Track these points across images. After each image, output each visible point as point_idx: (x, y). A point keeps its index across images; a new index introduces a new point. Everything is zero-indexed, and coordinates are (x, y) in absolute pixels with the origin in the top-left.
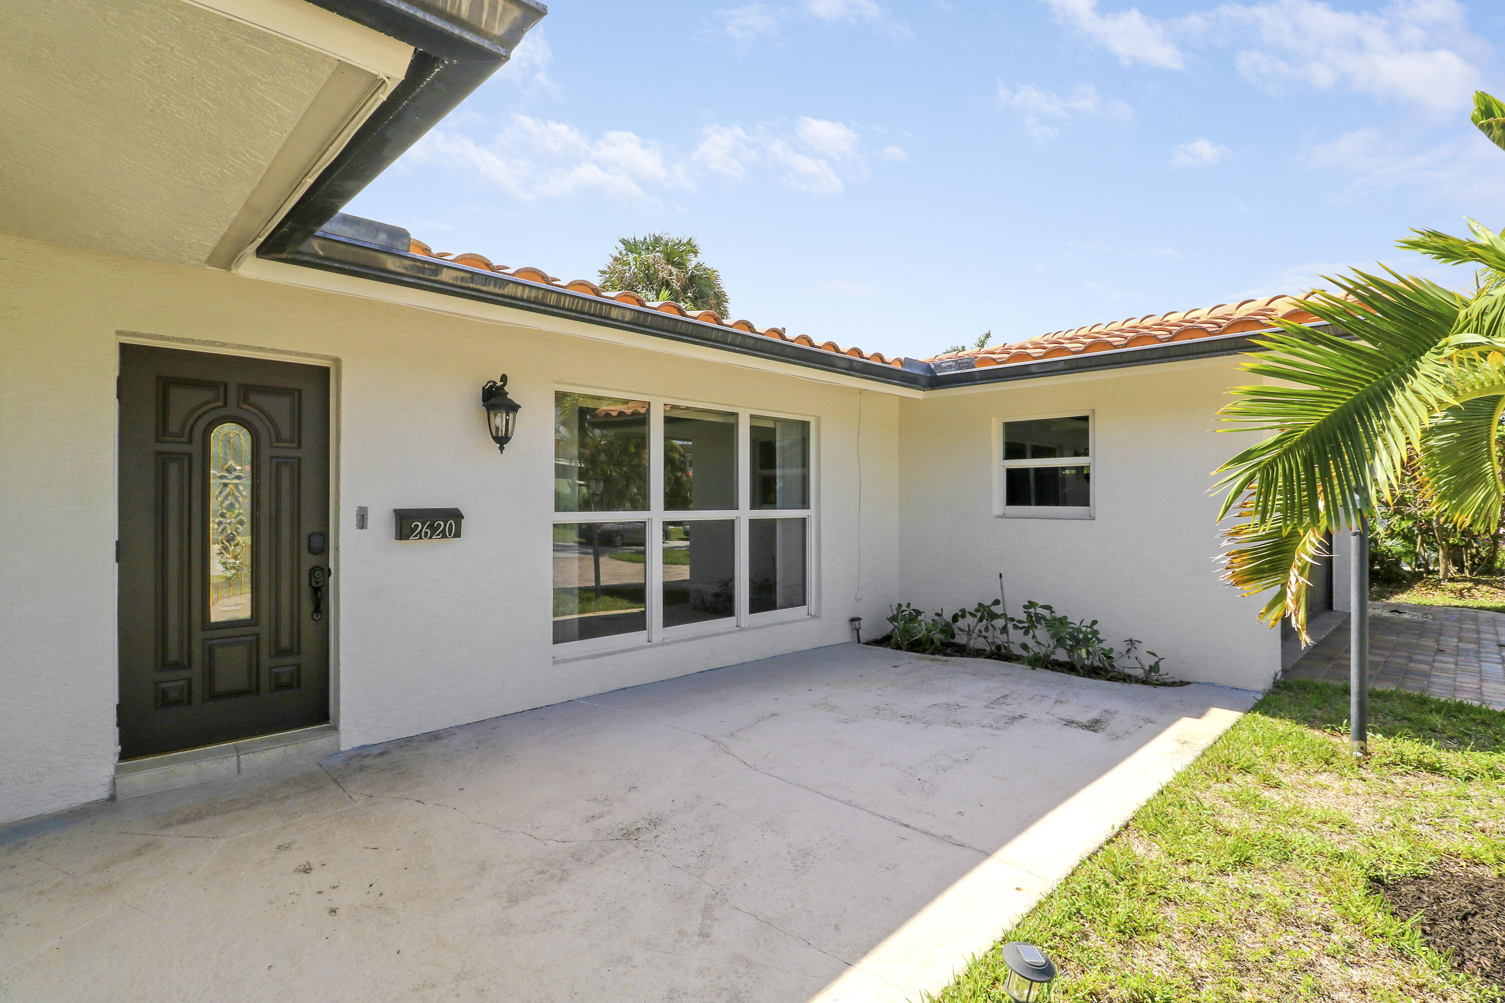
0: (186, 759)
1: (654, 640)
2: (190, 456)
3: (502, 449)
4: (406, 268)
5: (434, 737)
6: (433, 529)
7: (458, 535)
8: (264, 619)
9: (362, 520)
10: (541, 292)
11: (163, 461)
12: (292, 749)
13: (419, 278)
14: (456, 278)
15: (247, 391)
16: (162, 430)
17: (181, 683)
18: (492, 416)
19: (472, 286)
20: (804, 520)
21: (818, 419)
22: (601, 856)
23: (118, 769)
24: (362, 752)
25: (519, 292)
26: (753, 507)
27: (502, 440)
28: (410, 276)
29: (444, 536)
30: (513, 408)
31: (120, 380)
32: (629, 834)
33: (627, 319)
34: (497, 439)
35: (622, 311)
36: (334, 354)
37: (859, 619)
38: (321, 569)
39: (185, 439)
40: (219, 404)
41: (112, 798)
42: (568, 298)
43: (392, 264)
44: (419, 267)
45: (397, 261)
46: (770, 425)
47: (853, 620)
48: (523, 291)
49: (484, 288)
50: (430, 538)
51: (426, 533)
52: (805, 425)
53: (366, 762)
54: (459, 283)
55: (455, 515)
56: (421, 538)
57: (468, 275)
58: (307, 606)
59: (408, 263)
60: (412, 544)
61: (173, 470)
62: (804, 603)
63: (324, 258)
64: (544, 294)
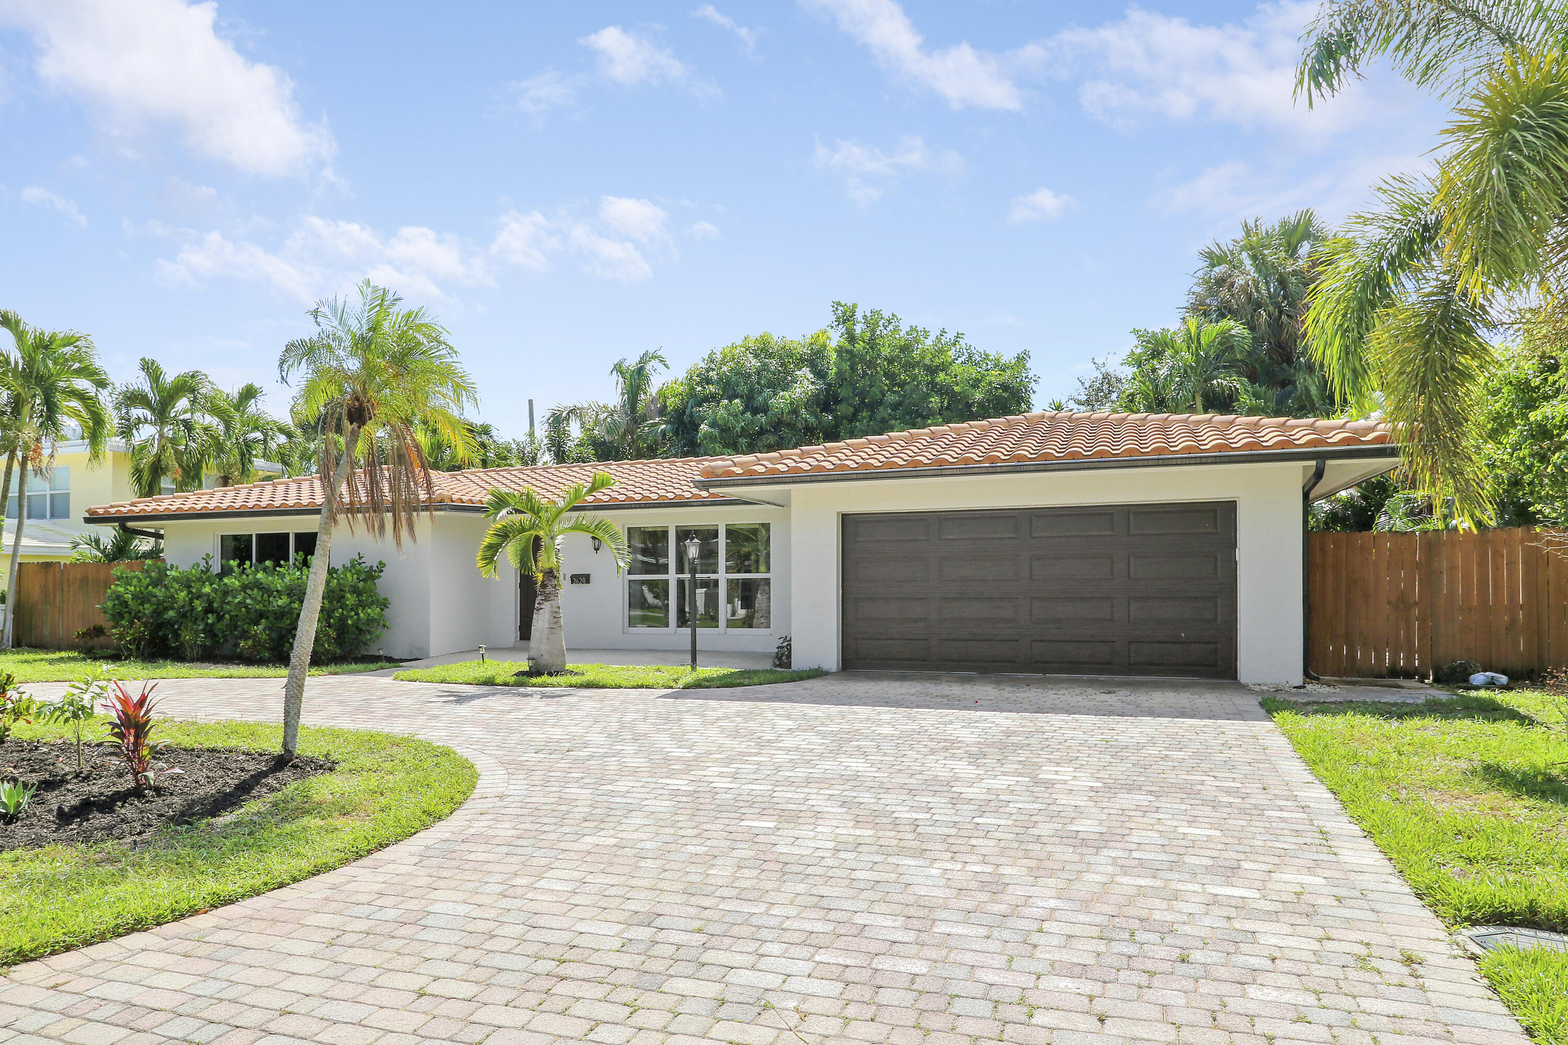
27: (597, 550)
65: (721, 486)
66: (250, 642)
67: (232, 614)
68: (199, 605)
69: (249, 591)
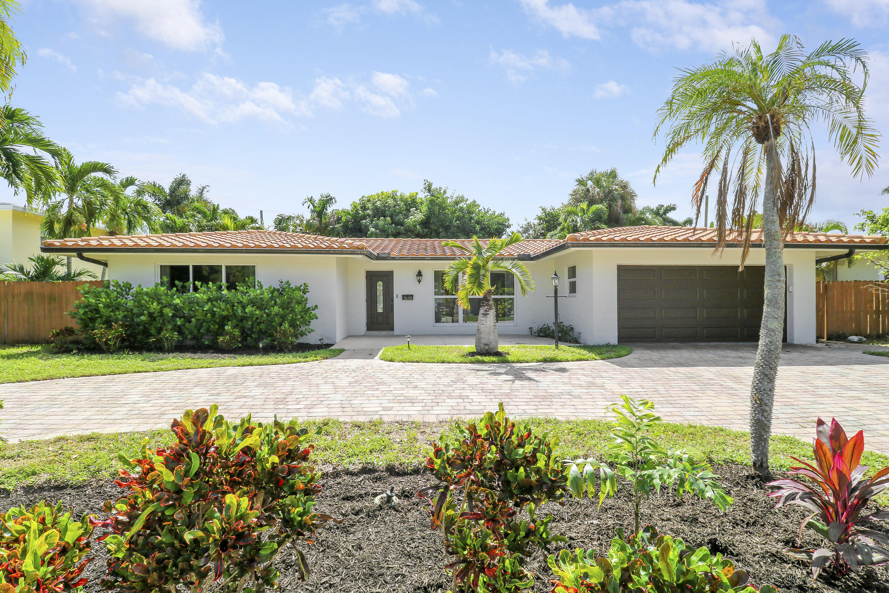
2: (375, 287)
6: (408, 298)
7: (413, 299)
8: (385, 312)
9: (397, 297)
11: (371, 287)
12: (388, 333)
15: (381, 275)
16: (371, 283)
17: (374, 320)
18: (417, 277)
23: (366, 331)
24: (396, 335)
27: (419, 281)
29: (410, 300)
30: (422, 276)
31: (366, 276)
36: (393, 269)
37: (532, 328)
38: (392, 305)
39: (374, 284)
40: (378, 278)
55: (412, 296)
56: (406, 300)
65: (583, 246)
66: (228, 337)
67: (197, 318)
68: (169, 312)
69: (214, 303)
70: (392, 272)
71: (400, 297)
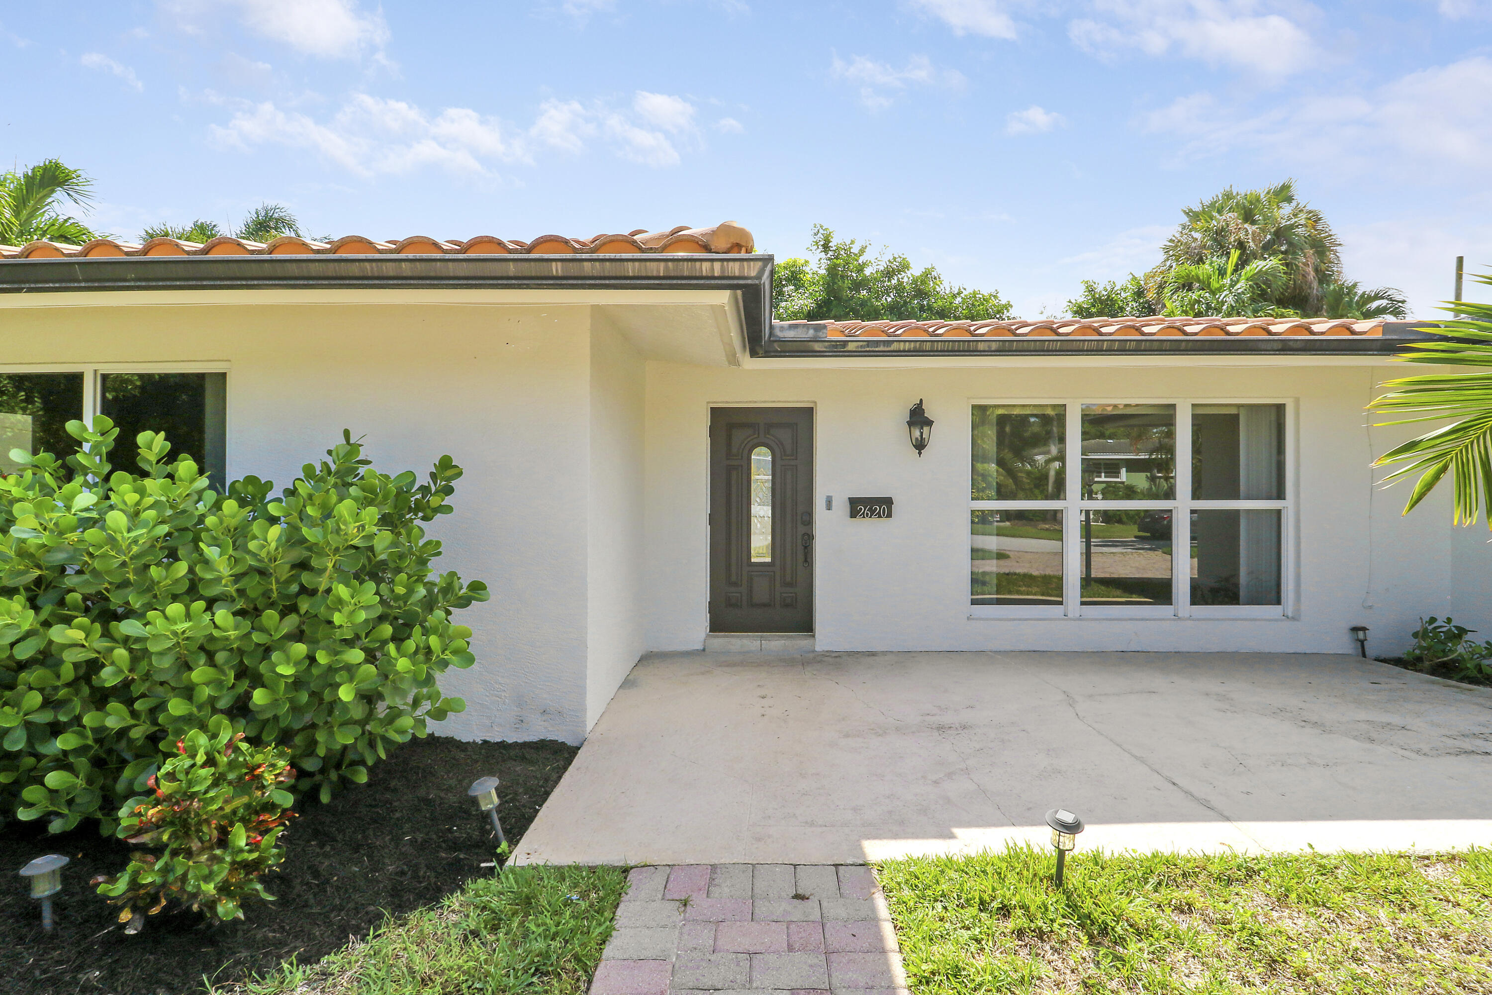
0: (738, 637)
1: (1070, 615)
2: (742, 466)
3: (920, 453)
4: (826, 347)
5: (872, 654)
6: (872, 512)
7: (889, 515)
8: (778, 563)
9: (829, 505)
10: (918, 344)
11: (730, 469)
12: (788, 643)
13: (835, 352)
14: (858, 347)
15: (769, 426)
16: (729, 455)
17: (737, 595)
18: (912, 429)
19: (868, 349)
20: (1279, 512)
21: (1297, 401)
22: (913, 732)
23: (707, 636)
24: (828, 654)
25: (902, 346)
26: (1196, 495)
27: (920, 446)
28: (829, 352)
29: (880, 517)
30: (929, 423)
31: (711, 428)
32: (941, 728)
33: (993, 349)
34: (916, 447)
35: (987, 343)
36: (813, 399)
37: (1364, 629)
38: (808, 535)
39: (740, 457)
40: (756, 436)
41: (704, 650)
42: (940, 343)
43: (817, 347)
44: (833, 345)
45: (820, 344)
46: (1234, 411)
47: (1355, 629)
48: (905, 345)
49: (877, 349)
50: (870, 517)
51: (867, 514)
52: (1280, 409)
53: (826, 659)
54: (860, 349)
55: (888, 502)
56: (864, 517)
57: (865, 343)
58: (801, 558)
59: (827, 344)
60: (858, 520)
61: (734, 474)
62: (1278, 602)
63: (781, 352)
64: (920, 344)
70: (808, 413)
71: (841, 507)
